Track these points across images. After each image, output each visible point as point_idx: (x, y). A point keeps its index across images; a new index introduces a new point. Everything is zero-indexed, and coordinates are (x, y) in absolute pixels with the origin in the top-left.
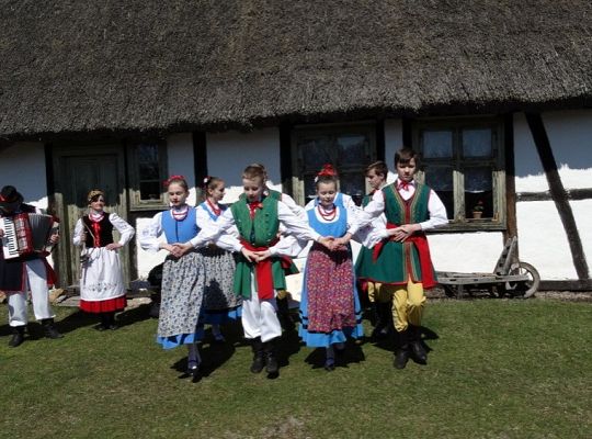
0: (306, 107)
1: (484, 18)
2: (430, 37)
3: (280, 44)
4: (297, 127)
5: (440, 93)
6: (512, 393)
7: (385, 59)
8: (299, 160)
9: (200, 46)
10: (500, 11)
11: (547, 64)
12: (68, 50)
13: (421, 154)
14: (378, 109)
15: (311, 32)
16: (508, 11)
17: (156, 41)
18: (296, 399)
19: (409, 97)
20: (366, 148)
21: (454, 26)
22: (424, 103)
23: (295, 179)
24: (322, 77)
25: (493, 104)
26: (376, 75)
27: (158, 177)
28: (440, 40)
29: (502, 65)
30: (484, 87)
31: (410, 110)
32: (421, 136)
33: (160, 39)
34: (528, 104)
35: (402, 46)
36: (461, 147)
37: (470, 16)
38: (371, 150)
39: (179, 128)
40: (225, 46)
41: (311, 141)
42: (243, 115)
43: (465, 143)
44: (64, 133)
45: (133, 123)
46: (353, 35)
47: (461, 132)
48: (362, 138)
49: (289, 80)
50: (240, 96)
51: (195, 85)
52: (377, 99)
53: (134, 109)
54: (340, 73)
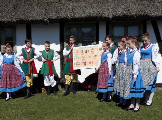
0: (69, 15)
4: (66, 23)
5: (120, 12)
8: (67, 36)
11: (159, 2)
13: (112, 35)
14: (96, 17)
19: (108, 13)
20: (92, 32)
22: (114, 15)
23: (65, 43)
24: (76, 4)
25: (139, 17)
26: (96, 4)
27: (12, 41)
29: (143, 3)
30: (136, 10)
31: (108, 18)
32: (113, 28)
34: (152, 17)
36: (127, 33)
38: (94, 33)
39: (21, 22)
42: (46, 18)
43: (129, 31)
45: (2, 19)
47: (127, 27)
48: (91, 28)
49: (63, 5)
50: (44, 10)
51: (27, 5)
52: (96, 13)
53: (3, 14)
54: (83, 3)
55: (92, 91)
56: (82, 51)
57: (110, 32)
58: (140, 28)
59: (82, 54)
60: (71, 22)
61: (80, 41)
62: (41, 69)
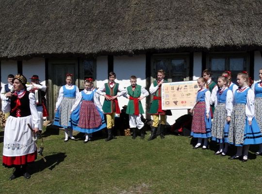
0: (158, 46)
1: (243, 7)
2: (217, 15)
3: (148, 17)
4: (154, 54)
5: (220, 41)
6: (246, 180)
7: (195, 25)
8: (154, 69)
9: (113, 18)
10: (250, 4)
12: (57, 19)
15: (162, 12)
16: (254, 4)
17: (94, 15)
18: (146, 175)
19: (206, 43)
20: (185, 65)
21: (228, 10)
22: (212, 45)
23: (152, 78)
24: (166, 32)
25: (245, 47)
26: (190, 32)
27: (92, 75)
28: (222, 17)
29: (250, 29)
30: (241, 39)
31: (206, 48)
32: (210, 61)
33: (96, 14)
35: (203, 19)
36: (229, 66)
37: (236, 6)
38: (188, 65)
39: (102, 54)
40: (124, 18)
41: (160, 61)
42: (130, 48)
43: (231, 64)
44: (53, 54)
45: (82, 51)
46: (181, 14)
47: (229, 59)
48: (183, 61)
49: (151, 33)
50: (129, 40)
51: (110, 35)
52: (190, 43)
53: (83, 45)
54: (174, 31)
55: (183, 135)
56: (173, 88)
57: (206, 66)
58: (245, 60)
59: (172, 92)
60: (159, 53)
61: (170, 75)
62: (123, 107)
